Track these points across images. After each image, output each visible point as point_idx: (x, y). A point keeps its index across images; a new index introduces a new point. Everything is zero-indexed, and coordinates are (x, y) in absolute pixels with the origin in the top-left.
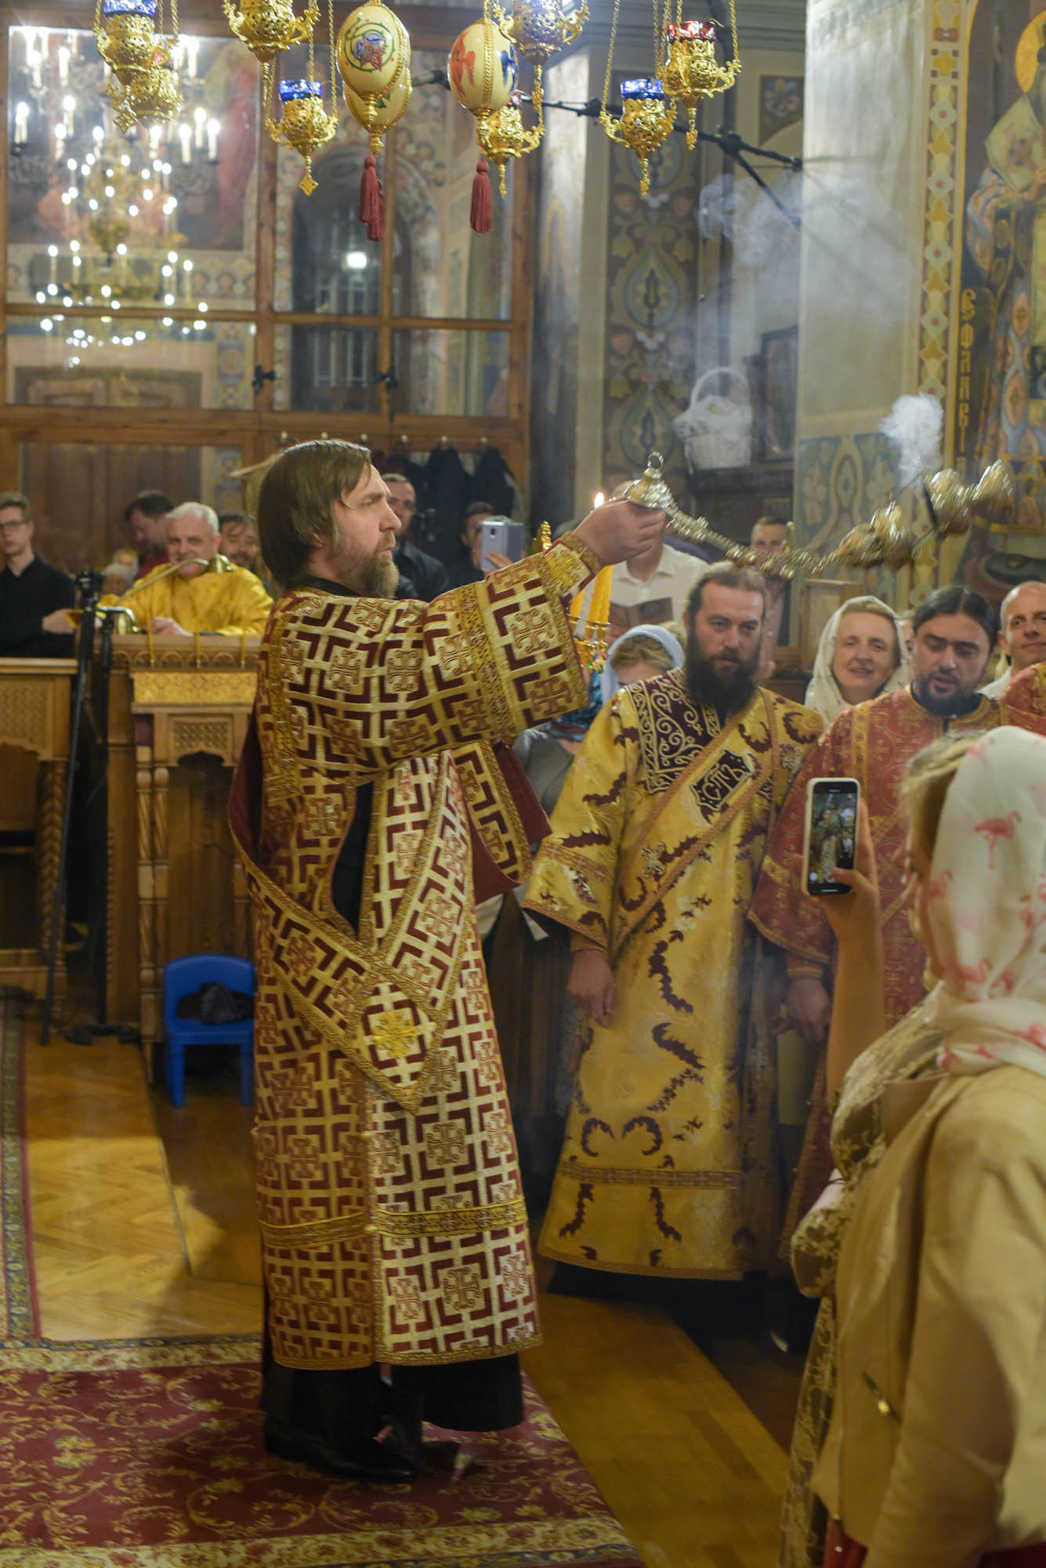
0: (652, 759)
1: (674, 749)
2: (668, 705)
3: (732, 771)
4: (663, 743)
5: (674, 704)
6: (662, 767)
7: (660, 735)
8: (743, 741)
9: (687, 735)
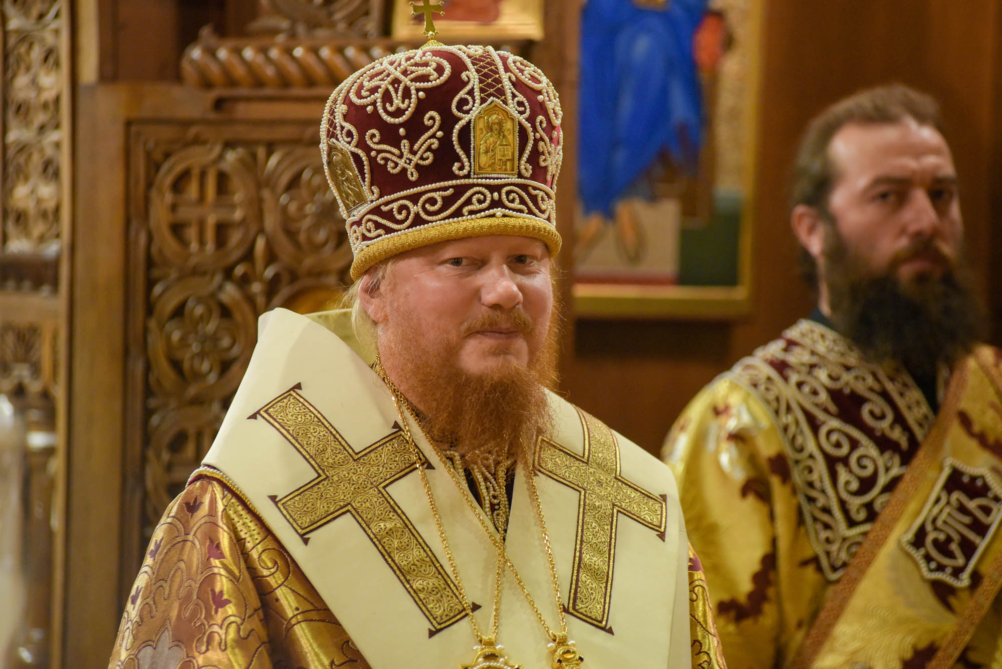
0: (827, 510)
1: (867, 484)
2: (823, 396)
3: (972, 505)
4: (843, 475)
5: (835, 395)
6: (852, 523)
7: (832, 462)
8: (973, 444)
9: (882, 451)
